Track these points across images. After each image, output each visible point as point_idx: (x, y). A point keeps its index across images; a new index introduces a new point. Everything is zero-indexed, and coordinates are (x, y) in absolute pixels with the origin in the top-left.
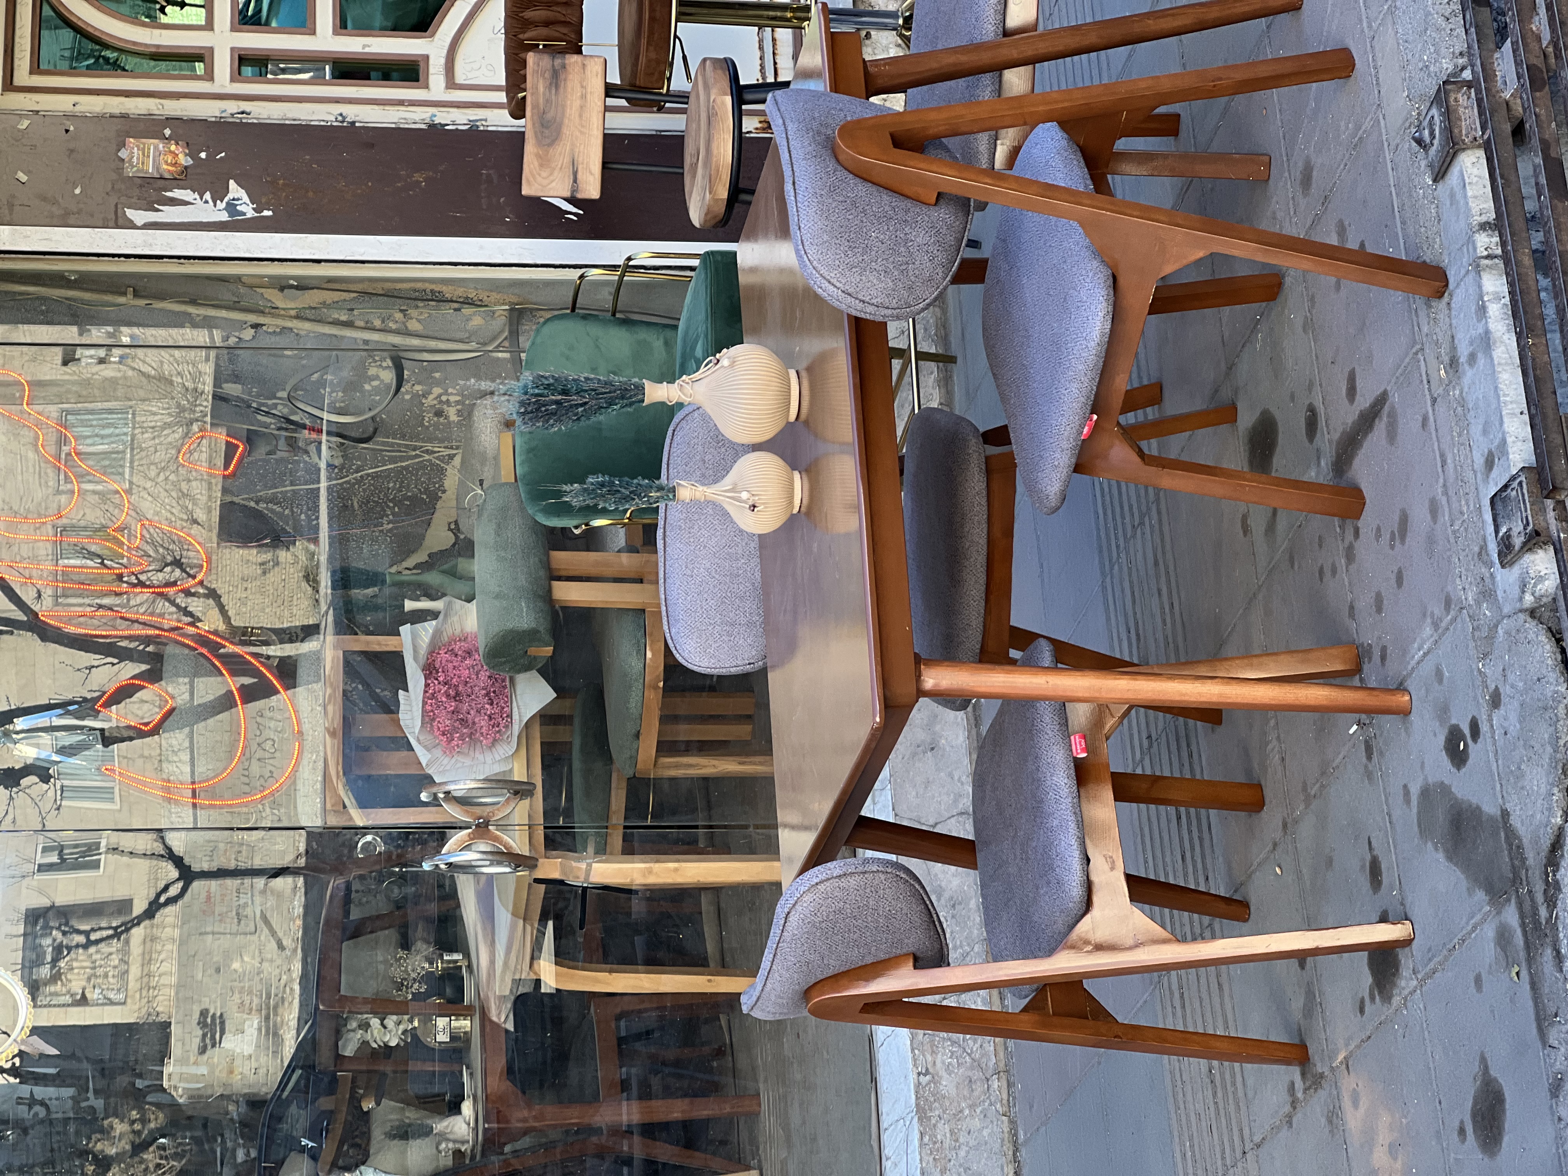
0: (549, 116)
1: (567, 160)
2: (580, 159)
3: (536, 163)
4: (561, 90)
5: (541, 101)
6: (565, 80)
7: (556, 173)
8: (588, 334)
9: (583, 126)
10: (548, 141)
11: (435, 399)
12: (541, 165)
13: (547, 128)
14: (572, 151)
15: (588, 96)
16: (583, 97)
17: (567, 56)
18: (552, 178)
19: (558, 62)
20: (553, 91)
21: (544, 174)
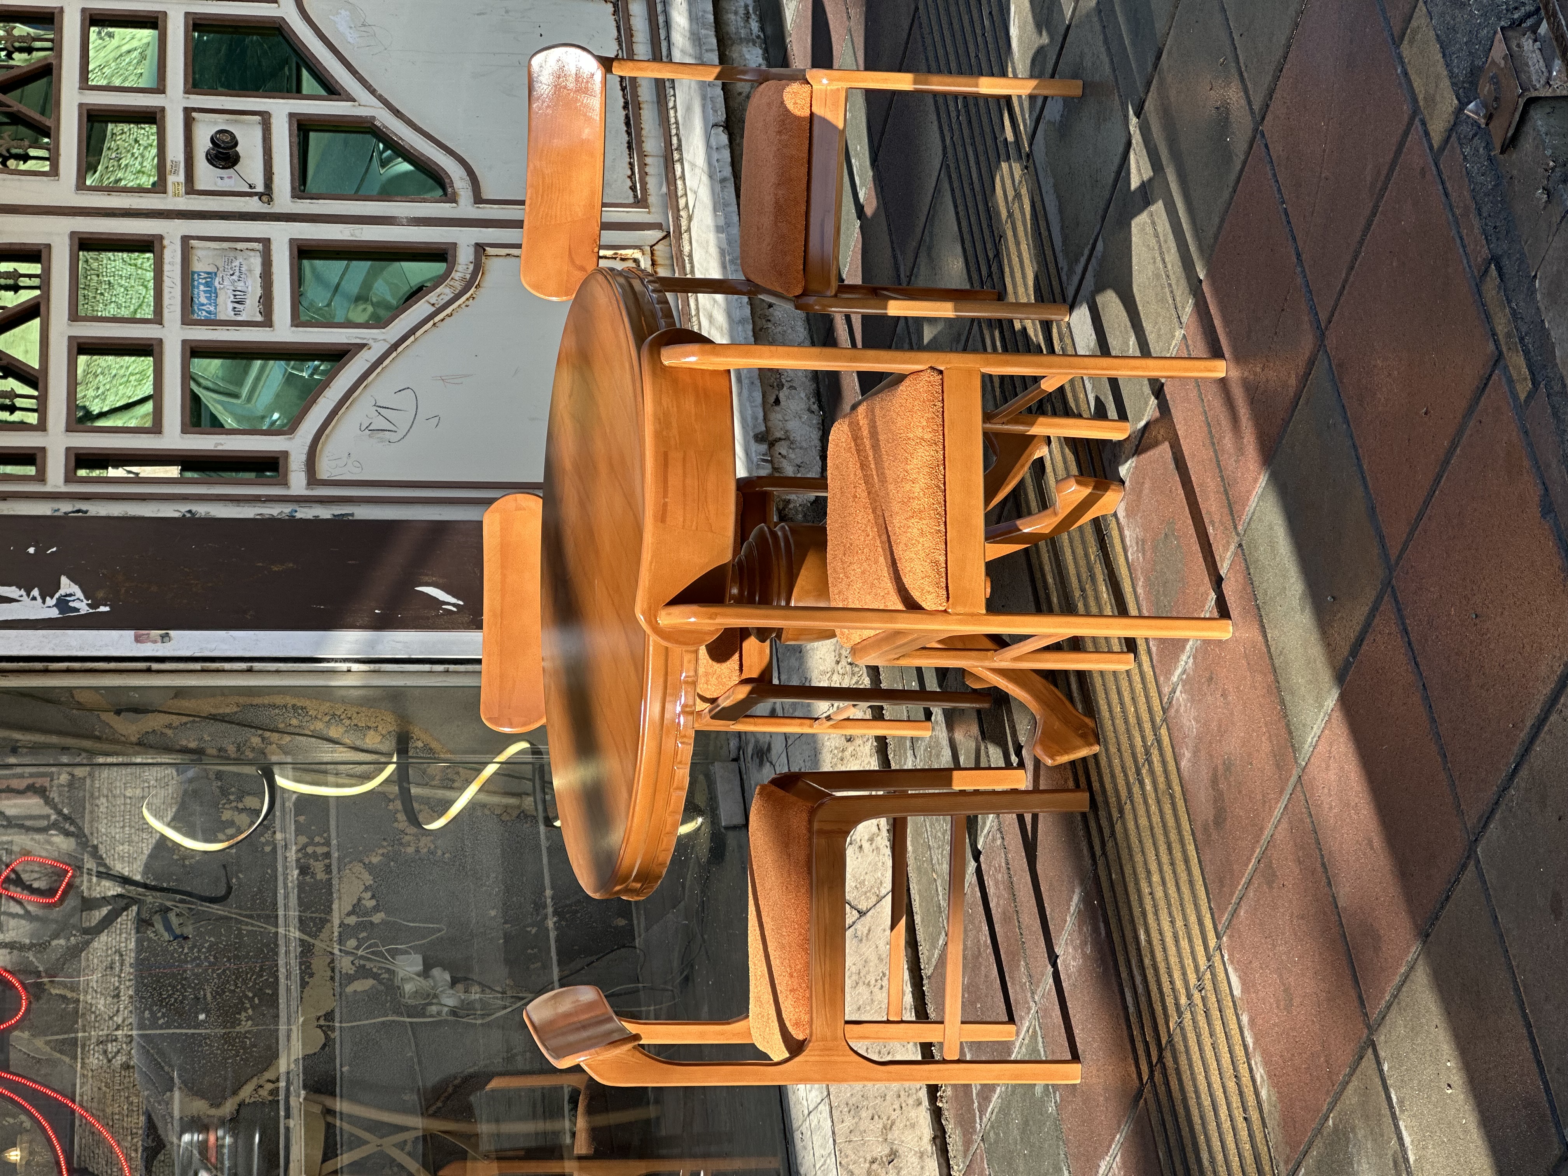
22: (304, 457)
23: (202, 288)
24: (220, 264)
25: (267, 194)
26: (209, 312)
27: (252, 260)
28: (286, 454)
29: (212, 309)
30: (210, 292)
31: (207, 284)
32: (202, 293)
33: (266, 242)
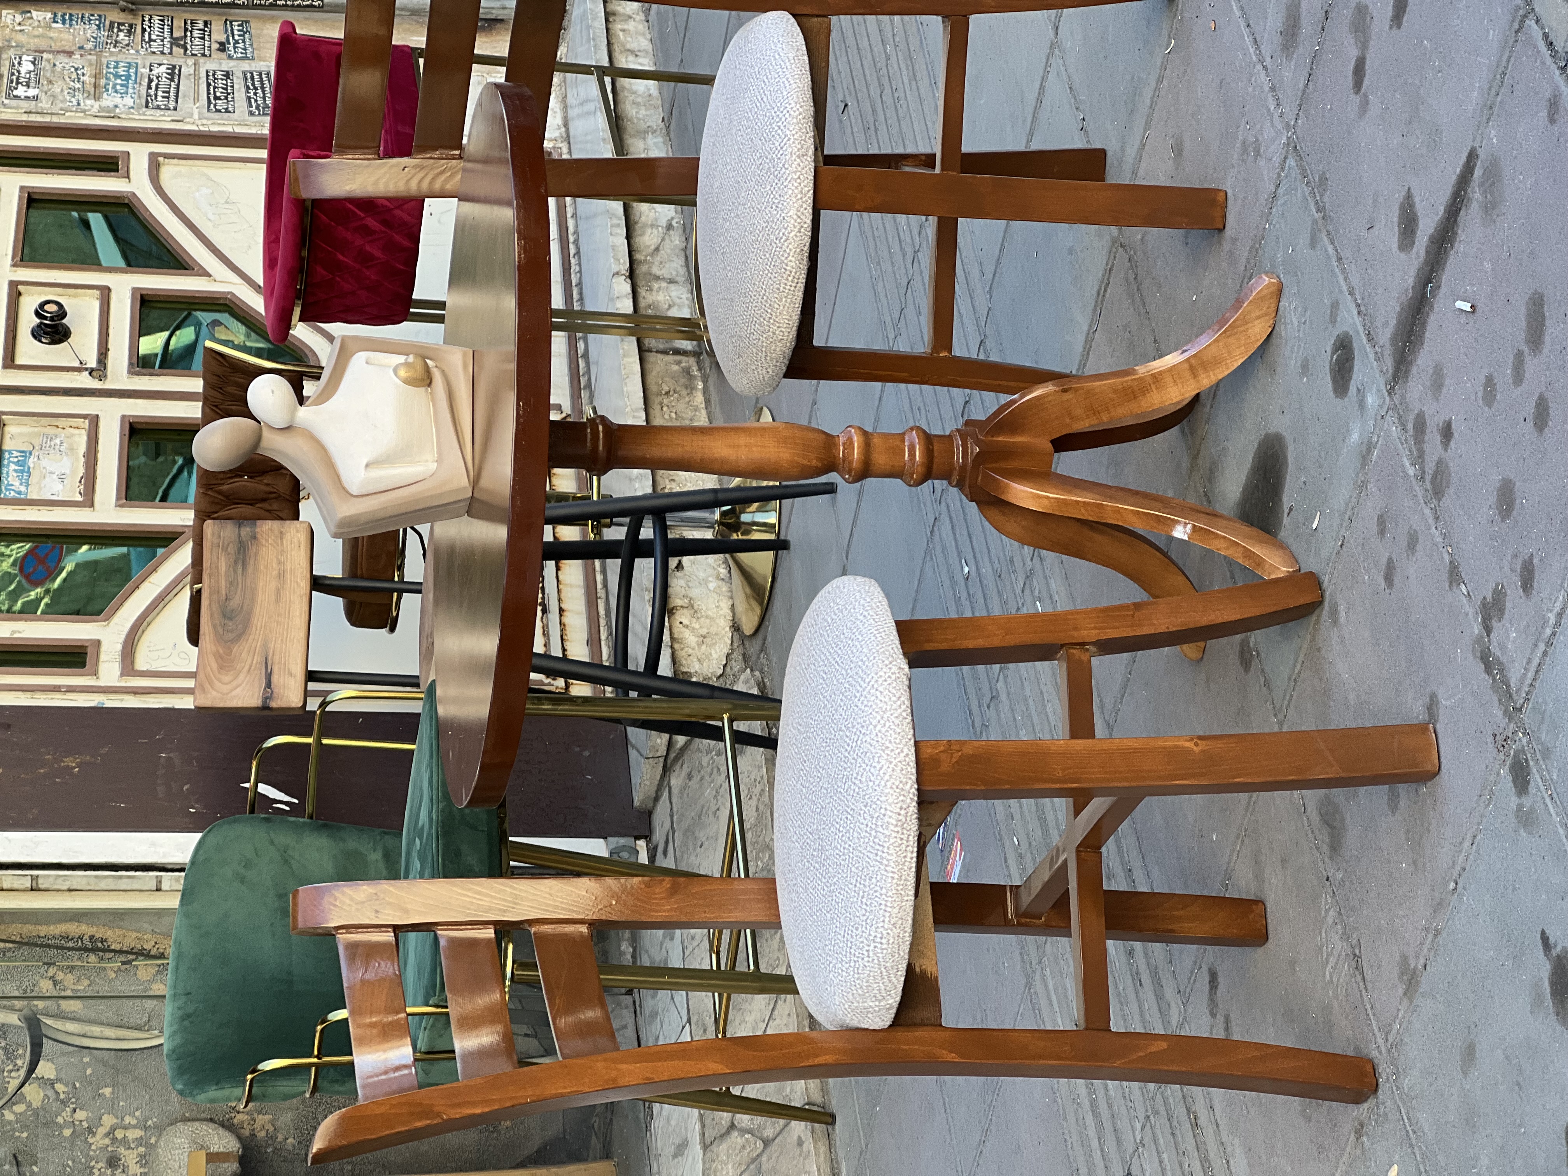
0: (235, 603)
1: (258, 659)
2: (276, 658)
3: (214, 665)
4: (250, 570)
5: (223, 583)
6: (256, 554)
7: (242, 677)
8: (272, 842)
9: (279, 615)
10: (231, 636)
11: (107, 1135)
12: (221, 667)
13: (231, 619)
14: (265, 646)
15: (288, 576)
16: (281, 576)
17: (259, 522)
18: (234, 683)
19: (246, 531)
20: (240, 571)
21: (226, 679)
22: (119, 647)
23: (13, 467)
24: (37, 442)
25: (100, 370)
26: (19, 493)
27: (76, 439)
28: (98, 643)
29: (23, 489)
30: (22, 471)
31: (17, 463)
32: (12, 473)
33: (94, 421)
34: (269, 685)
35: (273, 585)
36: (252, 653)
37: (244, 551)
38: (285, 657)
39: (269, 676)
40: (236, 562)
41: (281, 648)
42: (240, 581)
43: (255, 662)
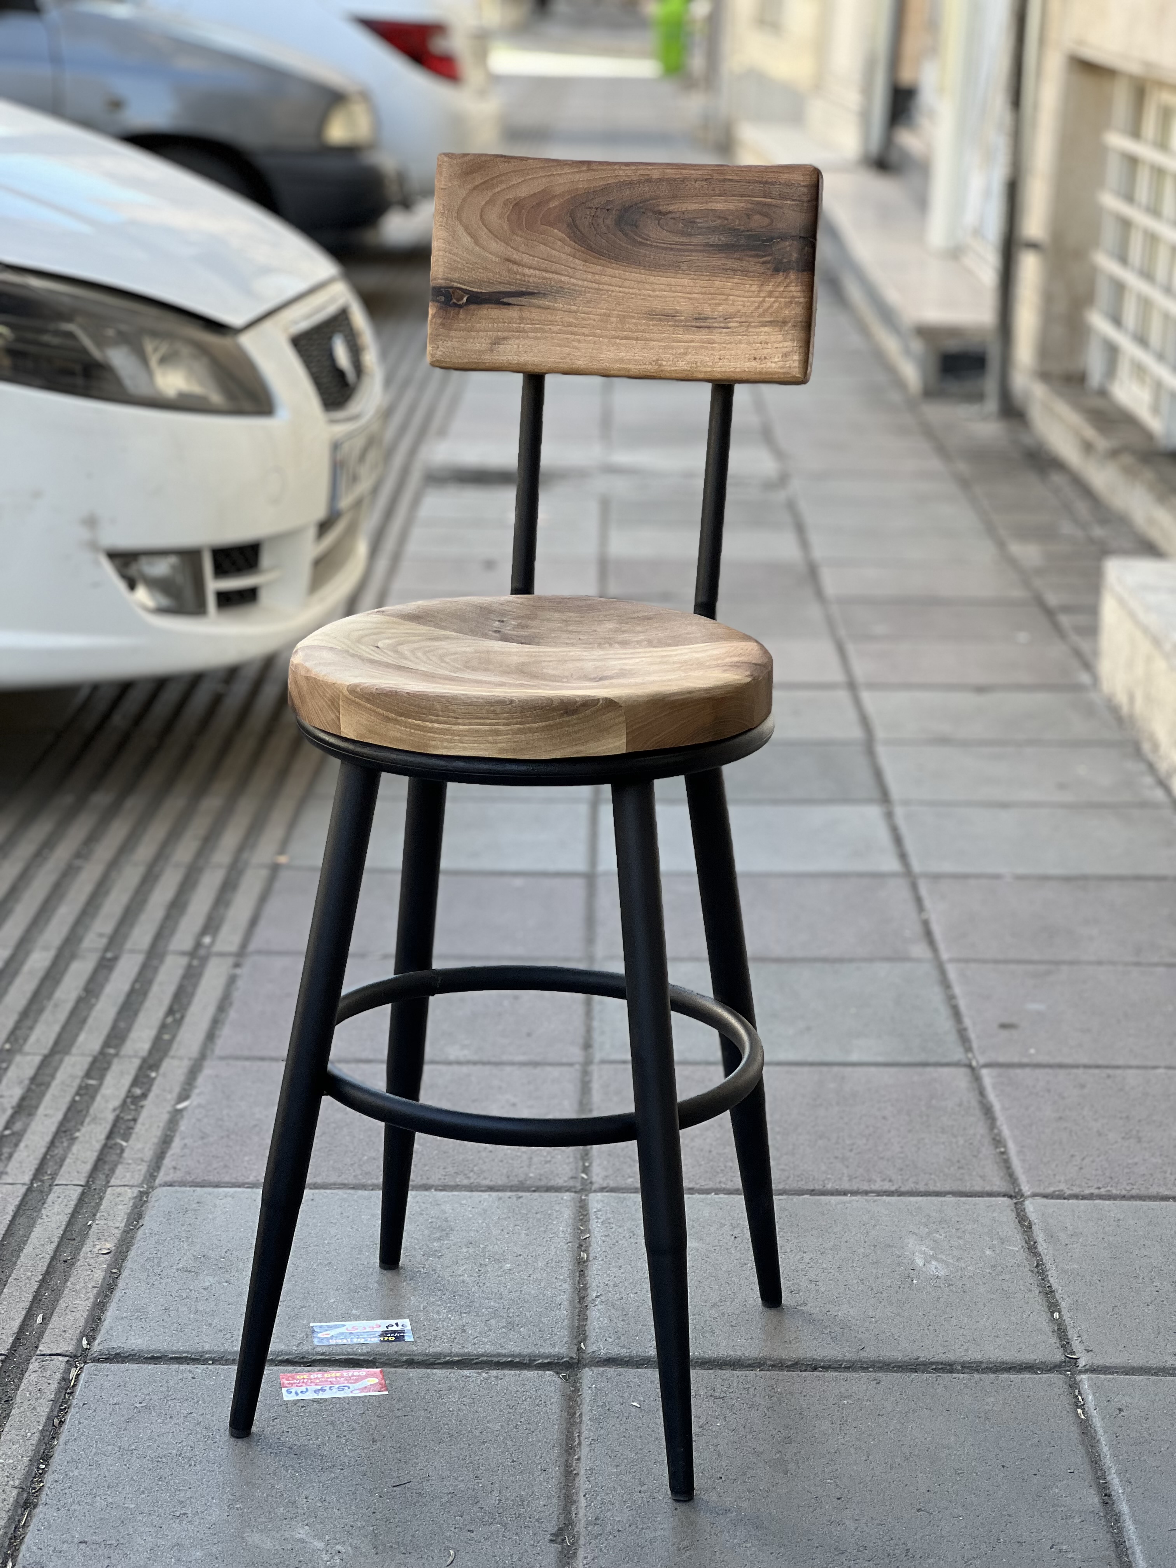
34: (477, 299)
35: (684, 306)
36: (545, 264)
37: (754, 248)
38: (535, 331)
39: (497, 299)
40: (733, 231)
41: (552, 323)
42: (694, 240)
43: (526, 271)
